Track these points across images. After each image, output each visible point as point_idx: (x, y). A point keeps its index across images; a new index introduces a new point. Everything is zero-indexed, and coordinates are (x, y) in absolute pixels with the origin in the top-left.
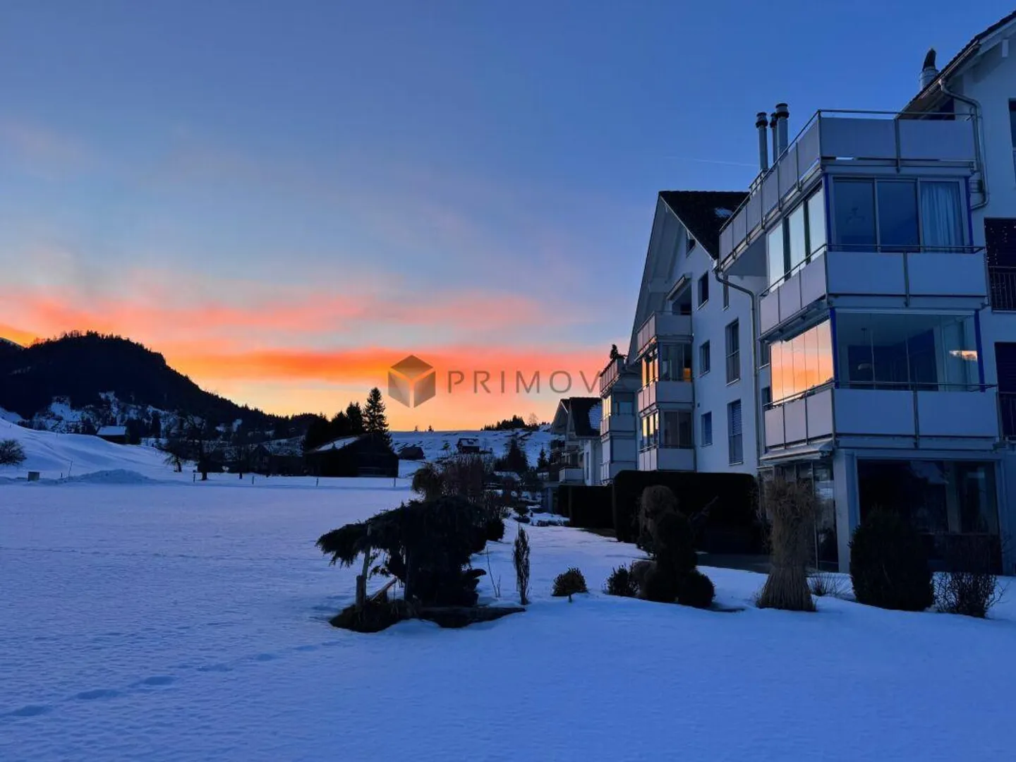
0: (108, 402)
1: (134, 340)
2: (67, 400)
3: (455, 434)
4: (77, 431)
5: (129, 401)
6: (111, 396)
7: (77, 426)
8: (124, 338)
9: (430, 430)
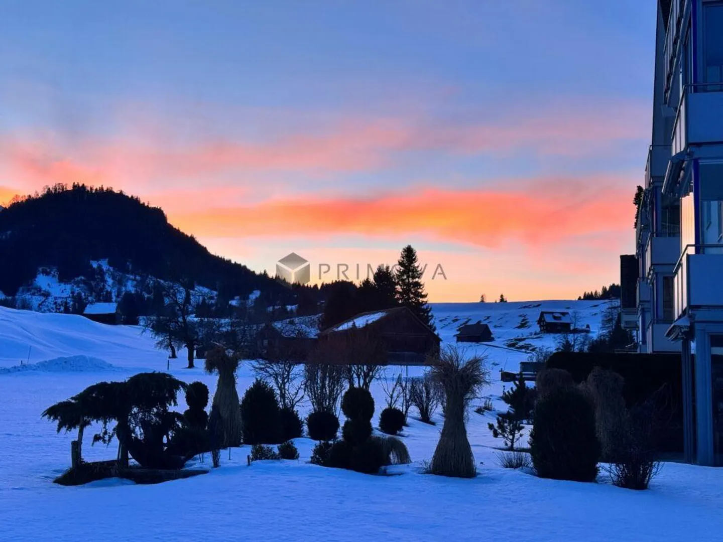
0: (101, 272)
1: (128, 193)
2: (54, 271)
3: (538, 304)
4: (67, 311)
5: (125, 270)
6: (105, 265)
7: (66, 303)
8: (116, 190)
9: (502, 300)
